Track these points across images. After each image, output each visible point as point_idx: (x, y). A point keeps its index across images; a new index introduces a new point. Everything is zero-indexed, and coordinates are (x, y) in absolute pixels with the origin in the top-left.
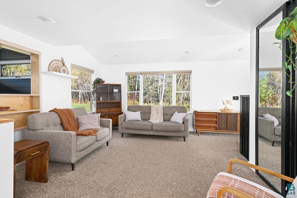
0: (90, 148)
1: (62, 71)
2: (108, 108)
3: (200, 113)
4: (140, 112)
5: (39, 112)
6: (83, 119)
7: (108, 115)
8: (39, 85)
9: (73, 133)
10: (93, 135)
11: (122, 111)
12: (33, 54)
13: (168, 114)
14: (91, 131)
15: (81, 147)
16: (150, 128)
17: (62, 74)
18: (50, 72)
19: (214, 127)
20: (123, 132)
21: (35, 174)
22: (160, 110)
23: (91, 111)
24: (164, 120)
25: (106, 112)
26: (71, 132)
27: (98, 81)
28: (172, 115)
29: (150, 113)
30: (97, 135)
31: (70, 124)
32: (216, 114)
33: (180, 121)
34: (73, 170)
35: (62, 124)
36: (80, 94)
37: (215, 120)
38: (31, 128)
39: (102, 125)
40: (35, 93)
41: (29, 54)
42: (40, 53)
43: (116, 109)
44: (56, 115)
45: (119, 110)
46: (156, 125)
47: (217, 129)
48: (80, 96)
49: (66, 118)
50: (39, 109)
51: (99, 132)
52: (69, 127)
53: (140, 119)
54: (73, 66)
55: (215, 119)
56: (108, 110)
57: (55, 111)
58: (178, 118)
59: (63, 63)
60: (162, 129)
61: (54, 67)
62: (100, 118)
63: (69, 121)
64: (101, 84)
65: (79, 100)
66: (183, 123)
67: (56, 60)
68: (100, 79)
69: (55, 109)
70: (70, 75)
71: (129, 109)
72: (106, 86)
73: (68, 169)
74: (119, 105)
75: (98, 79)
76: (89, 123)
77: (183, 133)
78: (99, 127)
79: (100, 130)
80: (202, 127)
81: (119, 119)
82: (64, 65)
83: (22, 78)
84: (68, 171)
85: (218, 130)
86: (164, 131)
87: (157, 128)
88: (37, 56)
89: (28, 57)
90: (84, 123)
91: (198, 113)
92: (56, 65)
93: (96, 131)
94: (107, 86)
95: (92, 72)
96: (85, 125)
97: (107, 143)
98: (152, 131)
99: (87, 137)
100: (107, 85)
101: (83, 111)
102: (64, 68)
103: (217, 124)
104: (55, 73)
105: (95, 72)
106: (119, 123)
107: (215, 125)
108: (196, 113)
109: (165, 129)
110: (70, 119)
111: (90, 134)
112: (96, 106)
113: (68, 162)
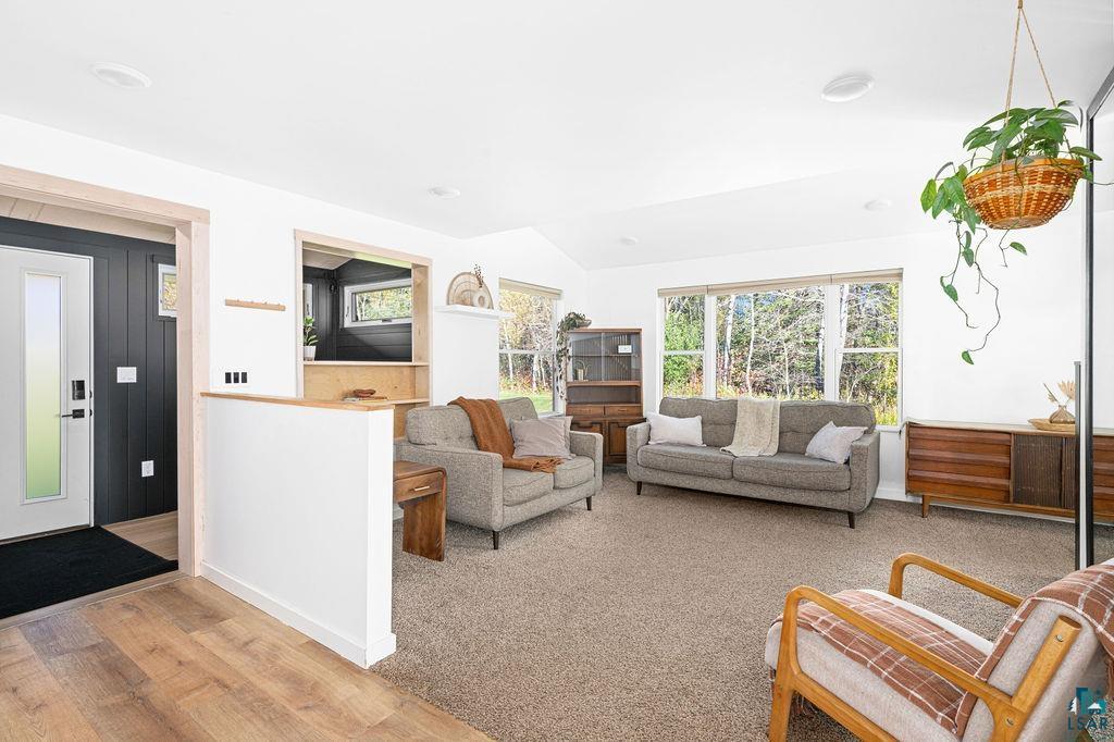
0: (536, 502)
1: (476, 301)
2: (602, 403)
3: (929, 432)
4: (698, 418)
5: (426, 404)
6: (524, 431)
7: (601, 424)
8: (427, 338)
9: (497, 457)
10: (547, 470)
11: (644, 415)
12: (416, 266)
13: (796, 429)
14: (542, 462)
15: (515, 495)
16: (724, 471)
17: (477, 310)
18: (451, 307)
19: (996, 488)
20: (642, 479)
21: (421, 539)
22: (768, 415)
23: (554, 410)
24: (780, 451)
25: (594, 416)
26: (491, 454)
27: (573, 323)
28: (813, 434)
29: (733, 424)
30: (558, 472)
31: (492, 438)
32: (1006, 437)
33: (838, 455)
34: (496, 548)
35: (475, 437)
36: (535, 359)
37: (1005, 464)
38: (413, 439)
39: (575, 449)
40: (420, 359)
41: (410, 267)
42: (430, 260)
43: (626, 408)
44: (462, 413)
45: (636, 411)
46: (747, 463)
47: (1011, 499)
48: (536, 367)
49: (484, 422)
50: (427, 397)
51: (562, 466)
52: (490, 445)
53: (698, 441)
54: (505, 284)
55: (1003, 459)
56: (601, 411)
57: (460, 403)
58: (832, 443)
59: (479, 279)
60: (764, 477)
61: (459, 290)
62: (569, 430)
63: (491, 431)
64: (582, 329)
65: (534, 379)
66: (847, 462)
67: (463, 274)
68: (577, 316)
69: (461, 399)
70: (495, 312)
71: (667, 408)
72: (594, 336)
73: (486, 545)
74: (633, 395)
75: (572, 316)
76: (539, 440)
77: (846, 495)
78: (565, 453)
79: (566, 462)
80: (939, 487)
81: (628, 437)
82: (481, 283)
83: (394, 322)
84: (486, 549)
85: (1015, 501)
86: (773, 485)
87: (748, 473)
88: (423, 269)
89: (406, 273)
90: (526, 439)
91: (920, 431)
92: (463, 287)
93: (554, 462)
94: (598, 335)
95: (557, 294)
96: (527, 445)
97: (589, 500)
98: (733, 482)
99: (529, 473)
100: (598, 332)
101: (525, 406)
102: (481, 292)
103: (1009, 478)
104: (460, 307)
105: (564, 295)
106: (629, 451)
107: (1004, 482)
108: (913, 431)
109: (778, 477)
110: (493, 424)
111: (537, 467)
112: (565, 396)
113: (484, 525)
